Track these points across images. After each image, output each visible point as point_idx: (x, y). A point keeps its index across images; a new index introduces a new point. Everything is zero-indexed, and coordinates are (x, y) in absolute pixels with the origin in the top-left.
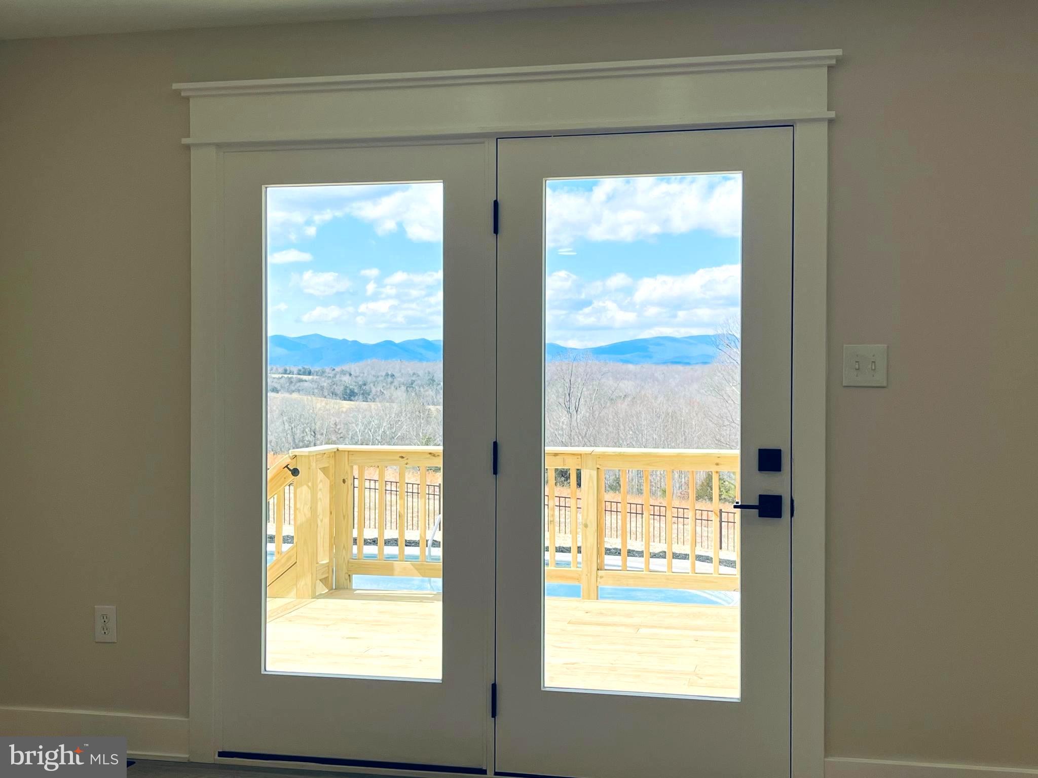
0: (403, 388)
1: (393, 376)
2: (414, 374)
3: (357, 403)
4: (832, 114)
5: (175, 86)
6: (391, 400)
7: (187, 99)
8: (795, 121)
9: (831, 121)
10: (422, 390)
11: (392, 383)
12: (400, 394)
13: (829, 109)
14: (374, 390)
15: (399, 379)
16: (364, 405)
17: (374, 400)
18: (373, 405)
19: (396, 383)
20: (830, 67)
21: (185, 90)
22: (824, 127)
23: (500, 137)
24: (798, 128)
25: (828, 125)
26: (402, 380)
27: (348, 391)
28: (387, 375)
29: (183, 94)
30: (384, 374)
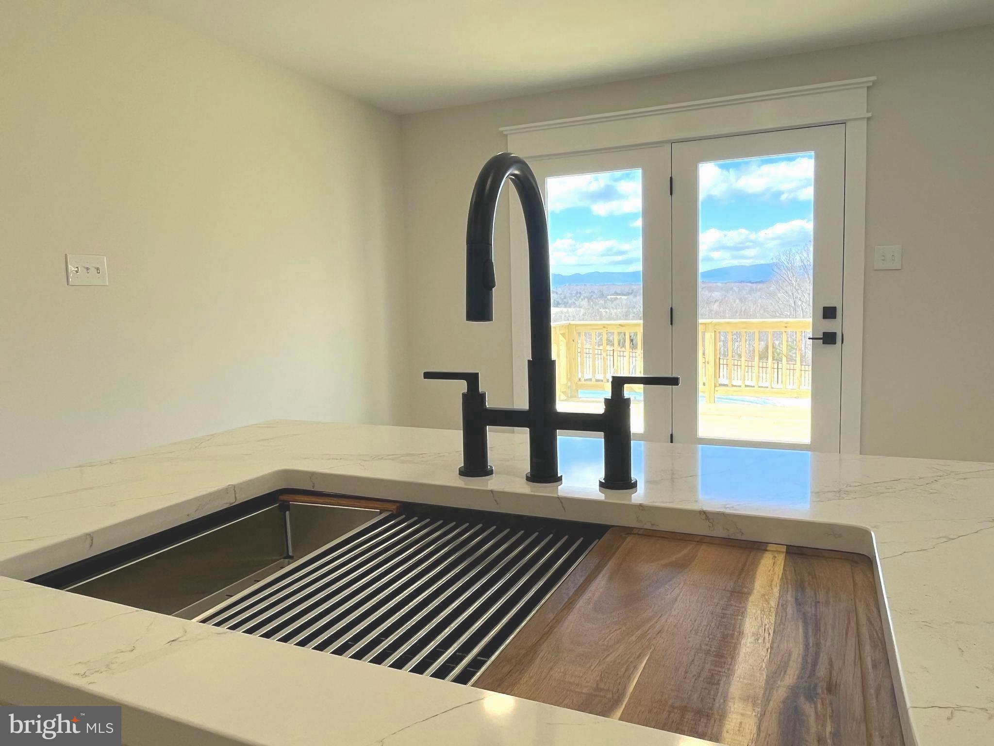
0: (586, 300)
1: (580, 293)
2: (592, 291)
3: (561, 309)
4: (870, 115)
5: (501, 129)
6: (580, 307)
7: (506, 136)
8: (846, 120)
9: (869, 119)
10: (597, 300)
11: (580, 297)
12: (585, 303)
13: (868, 111)
14: (570, 302)
15: (584, 295)
16: (565, 310)
17: (570, 307)
18: (570, 310)
19: (582, 297)
20: (868, 88)
21: (506, 130)
22: (865, 122)
23: (672, 142)
24: (848, 124)
25: (867, 123)
26: (585, 295)
27: (556, 303)
28: (577, 292)
29: (505, 133)
30: (575, 292)
